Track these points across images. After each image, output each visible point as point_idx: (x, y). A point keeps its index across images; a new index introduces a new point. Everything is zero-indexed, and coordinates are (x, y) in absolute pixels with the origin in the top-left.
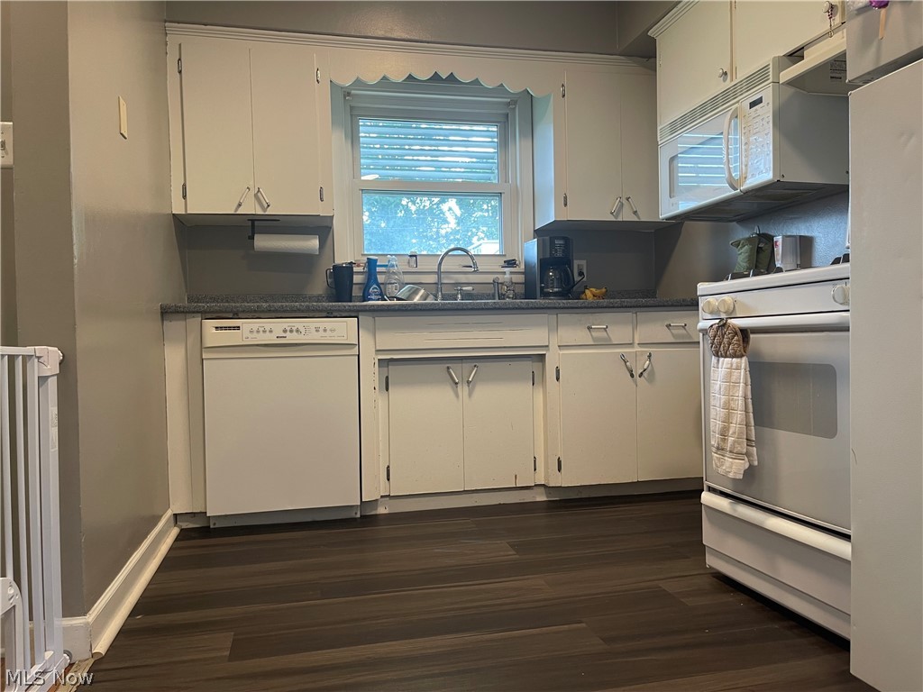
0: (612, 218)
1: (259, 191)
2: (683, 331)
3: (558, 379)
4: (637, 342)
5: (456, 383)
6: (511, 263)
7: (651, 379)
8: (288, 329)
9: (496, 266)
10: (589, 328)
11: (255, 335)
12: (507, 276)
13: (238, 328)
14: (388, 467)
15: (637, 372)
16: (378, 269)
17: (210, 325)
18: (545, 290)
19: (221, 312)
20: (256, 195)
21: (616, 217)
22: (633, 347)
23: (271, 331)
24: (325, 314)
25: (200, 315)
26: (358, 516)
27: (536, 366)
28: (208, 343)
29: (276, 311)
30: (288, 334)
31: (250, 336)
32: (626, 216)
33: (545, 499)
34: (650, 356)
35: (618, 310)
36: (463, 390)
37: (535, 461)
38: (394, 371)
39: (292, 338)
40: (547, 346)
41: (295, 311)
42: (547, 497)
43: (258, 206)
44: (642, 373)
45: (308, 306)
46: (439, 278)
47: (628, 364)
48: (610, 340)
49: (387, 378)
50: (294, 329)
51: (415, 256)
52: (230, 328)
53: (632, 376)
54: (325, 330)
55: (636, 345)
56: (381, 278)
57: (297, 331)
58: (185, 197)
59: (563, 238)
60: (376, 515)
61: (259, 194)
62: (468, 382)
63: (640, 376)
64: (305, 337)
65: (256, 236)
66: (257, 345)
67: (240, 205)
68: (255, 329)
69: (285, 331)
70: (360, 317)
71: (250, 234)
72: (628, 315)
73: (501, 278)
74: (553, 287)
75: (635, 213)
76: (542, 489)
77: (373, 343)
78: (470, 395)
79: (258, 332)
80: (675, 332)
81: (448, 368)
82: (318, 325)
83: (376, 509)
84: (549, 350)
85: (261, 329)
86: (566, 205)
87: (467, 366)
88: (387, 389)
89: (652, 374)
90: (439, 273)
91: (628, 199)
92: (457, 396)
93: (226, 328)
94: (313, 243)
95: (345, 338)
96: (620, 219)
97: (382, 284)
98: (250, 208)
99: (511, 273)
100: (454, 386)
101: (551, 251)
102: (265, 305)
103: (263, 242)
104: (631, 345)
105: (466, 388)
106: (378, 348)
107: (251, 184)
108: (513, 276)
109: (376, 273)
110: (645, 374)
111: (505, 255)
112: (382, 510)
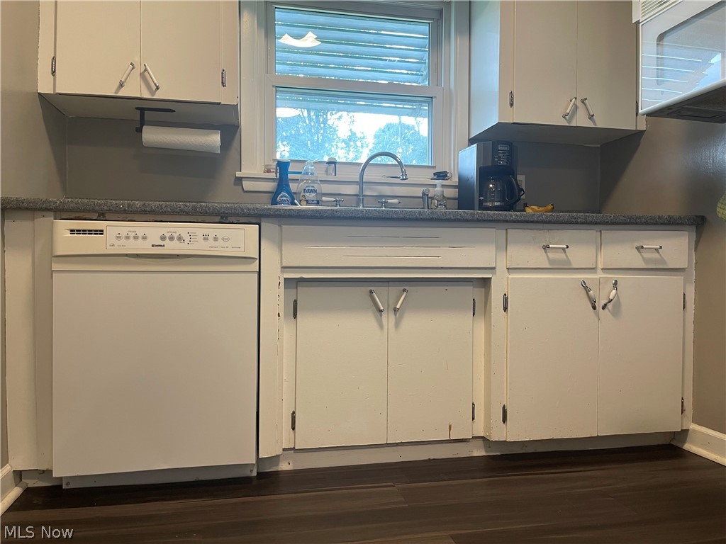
0: (564, 123)
1: (146, 70)
2: (656, 255)
3: (505, 309)
4: (600, 266)
5: (381, 311)
6: (442, 175)
7: (616, 312)
8: (168, 235)
9: (426, 177)
10: (546, 248)
11: (123, 241)
12: (439, 189)
13: (101, 232)
14: (294, 413)
15: (599, 305)
16: (290, 176)
17: (63, 227)
18: (484, 204)
19: (80, 211)
20: (142, 75)
21: (569, 121)
22: (596, 273)
23: (144, 238)
24: (218, 219)
25: (52, 214)
26: (255, 474)
27: (477, 293)
28: (60, 251)
29: (153, 212)
30: (167, 243)
31: (117, 242)
32: (581, 121)
33: (483, 453)
34: (616, 283)
35: (581, 226)
36: (389, 319)
37: (473, 408)
38: (304, 293)
39: (171, 247)
40: (494, 268)
41: (178, 213)
42: (486, 451)
43: (144, 87)
44: (605, 305)
45: (194, 208)
46: (361, 189)
47: (591, 292)
48: (569, 263)
49: (296, 301)
50: (175, 235)
51: (334, 163)
52: (90, 232)
53: (594, 308)
54: (216, 239)
55: (599, 270)
56: (293, 187)
57: (180, 238)
58: (54, 72)
59: (509, 144)
60: (277, 473)
61: (146, 73)
62: (395, 310)
63: (603, 308)
64: (190, 247)
65: (145, 129)
66: (127, 255)
67: (121, 85)
68: (124, 234)
69: (163, 238)
70: (262, 224)
71: (139, 126)
72: (591, 234)
73: (432, 192)
74: (493, 201)
75: (591, 117)
76: (480, 442)
77: (279, 258)
78: (397, 325)
79: (127, 238)
80: (646, 255)
81: (371, 292)
82: (206, 232)
83: (277, 465)
84: (495, 273)
85: (132, 235)
86: (512, 105)
87: (394, 290)
88: (295, 316)
89: (618, 305)
90: (361, 183)
91: (583, 101)
92: (381, 326)
93: (84, 232)
94: (213, 139)
95: (242, 249)
96: (573, 124)
97: (295, 193)
98: (134, 90)
99: (443, 186)
100: (378, 314)
101: (493, 158)
102: (138, 204)
103: (153, 136)
104: (593, 270)
105: (392, 317)
106: (284, 264)
107: (136, 60)
108: (445, 190)
109: (287, 180)
110: (610, 306)
111: (434, 167)
112: (284, 466)
